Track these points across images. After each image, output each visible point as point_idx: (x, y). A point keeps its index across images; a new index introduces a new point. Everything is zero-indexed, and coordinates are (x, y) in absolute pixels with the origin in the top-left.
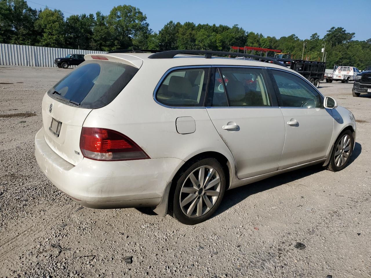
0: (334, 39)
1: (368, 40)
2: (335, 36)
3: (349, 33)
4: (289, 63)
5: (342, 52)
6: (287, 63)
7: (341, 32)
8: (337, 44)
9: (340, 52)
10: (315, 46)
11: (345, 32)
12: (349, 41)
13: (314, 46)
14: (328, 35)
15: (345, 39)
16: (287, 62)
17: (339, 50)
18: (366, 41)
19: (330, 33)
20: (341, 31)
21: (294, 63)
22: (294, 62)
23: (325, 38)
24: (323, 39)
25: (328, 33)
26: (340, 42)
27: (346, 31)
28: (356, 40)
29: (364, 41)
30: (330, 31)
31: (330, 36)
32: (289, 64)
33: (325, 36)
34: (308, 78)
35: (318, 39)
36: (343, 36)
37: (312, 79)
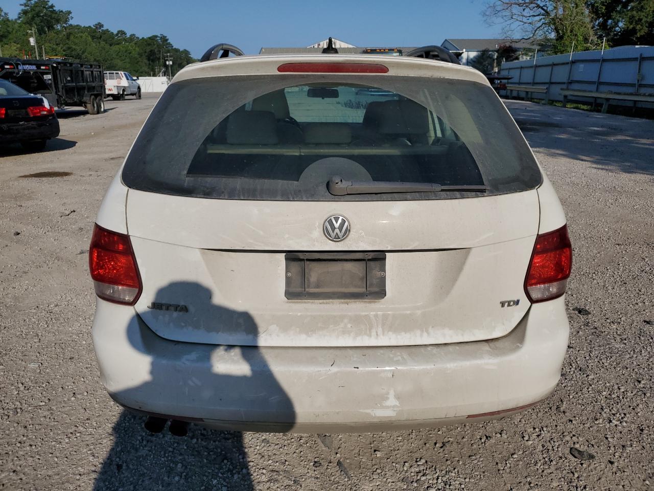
0: (37, 20)
1: (96, 24)
2: (38, 15)
3: (62, 11)
4: (48, 68)
5: (61, 45)
6: (42, 67)
7: (46, 8)
8: (47, 30)
9: (57, 45)
10: (6, 33)
11: (54, 9)
12: (65, 25)
13: (3, 32)
14: (25, 12)
15: (58, 21)
16: (43, 65)
17: (56, 42)
18: (92, 27)
19: (26, 8)
20: (47, 6)
21: (57, 68)
22: (55, 65)
23: (19, 18)
24: (16, 20)
25: (23, 7)
26: (50, 27)
27: (54, 6)
28: (76, 24)
29: (90, 27)
30: (26, 5)
31: (30, 15)
32: (47, 71)
33: (20, 14)
34: (85, 95)
35: (8, 20)
36: (53, 15)
37: (93, 97)
